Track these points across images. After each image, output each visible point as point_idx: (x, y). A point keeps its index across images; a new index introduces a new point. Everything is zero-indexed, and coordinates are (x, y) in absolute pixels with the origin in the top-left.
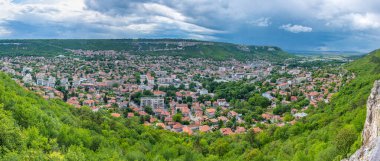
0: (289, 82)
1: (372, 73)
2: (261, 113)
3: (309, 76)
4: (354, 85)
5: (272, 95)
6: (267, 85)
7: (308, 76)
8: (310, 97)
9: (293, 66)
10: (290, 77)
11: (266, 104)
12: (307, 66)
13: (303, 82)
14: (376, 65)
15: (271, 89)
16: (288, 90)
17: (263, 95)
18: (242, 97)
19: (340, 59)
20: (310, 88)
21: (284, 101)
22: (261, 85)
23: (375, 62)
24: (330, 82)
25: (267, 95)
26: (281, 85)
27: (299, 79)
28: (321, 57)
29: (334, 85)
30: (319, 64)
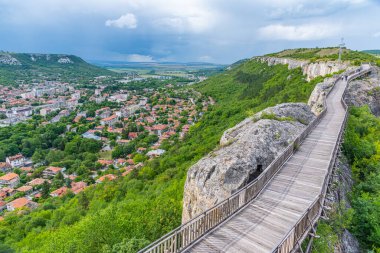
0: (118, 114)
1: (242, 98)
4: (219, 114)
5: (98, 134)
6: (83, 120)
7: (142, 103)
8: (156, 131)
9: (115, 89)
10: (114, 106)
11: (96, 147)
12: (136, 89)
13: (137, 112)
14: (246, 85)
15: (92, 127)
16: (118, 126)
17: (85, 136)
18: (50, 146)
19: (183, 75)
20: (151, 119)
21: (119, 139)
22: (72, 122)
23: (243, 82)
24: (178, 110)
25: (90, 135)
26: (106, 119)
27: (132, 108)
28: (153, 73)
29: (186, 114)
30: (153, 84)
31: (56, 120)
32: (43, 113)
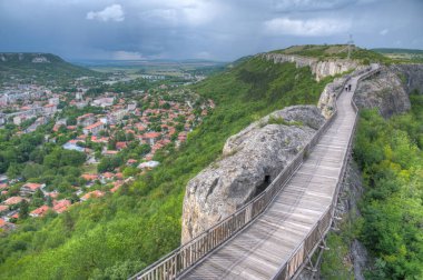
0: (104, 121)
1: (246, 100)
2: (78, 174)
3: (132, 107)
4: (221, 118)
5: (80, 145)
6: (63, 129)
7: (130, 107)
8: (148, 140)
9: (99, 92)
10: (99, 111)
11: (79, 160)
12: (124, 91)
13: (126, 118)
14: (250, 86)
15: (74, 137)
16: (103, 134)
17: (65, 147)
18: (27, 159)
19: (178, 74)
20: (142, 126)
21: (105, 151)
22: (50, 131)
23: (247, 81)
24: (173, 115)
25: (71, 146)
26: (89, 127)
27: (119, 114)
28: (142, 72)
29: (182, 120)
30: (143, 85)
31: (32, 129)
32: (17, 121)
